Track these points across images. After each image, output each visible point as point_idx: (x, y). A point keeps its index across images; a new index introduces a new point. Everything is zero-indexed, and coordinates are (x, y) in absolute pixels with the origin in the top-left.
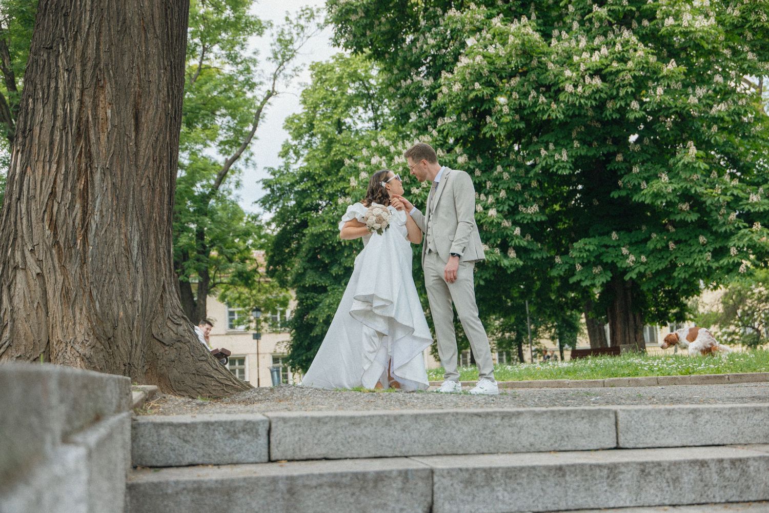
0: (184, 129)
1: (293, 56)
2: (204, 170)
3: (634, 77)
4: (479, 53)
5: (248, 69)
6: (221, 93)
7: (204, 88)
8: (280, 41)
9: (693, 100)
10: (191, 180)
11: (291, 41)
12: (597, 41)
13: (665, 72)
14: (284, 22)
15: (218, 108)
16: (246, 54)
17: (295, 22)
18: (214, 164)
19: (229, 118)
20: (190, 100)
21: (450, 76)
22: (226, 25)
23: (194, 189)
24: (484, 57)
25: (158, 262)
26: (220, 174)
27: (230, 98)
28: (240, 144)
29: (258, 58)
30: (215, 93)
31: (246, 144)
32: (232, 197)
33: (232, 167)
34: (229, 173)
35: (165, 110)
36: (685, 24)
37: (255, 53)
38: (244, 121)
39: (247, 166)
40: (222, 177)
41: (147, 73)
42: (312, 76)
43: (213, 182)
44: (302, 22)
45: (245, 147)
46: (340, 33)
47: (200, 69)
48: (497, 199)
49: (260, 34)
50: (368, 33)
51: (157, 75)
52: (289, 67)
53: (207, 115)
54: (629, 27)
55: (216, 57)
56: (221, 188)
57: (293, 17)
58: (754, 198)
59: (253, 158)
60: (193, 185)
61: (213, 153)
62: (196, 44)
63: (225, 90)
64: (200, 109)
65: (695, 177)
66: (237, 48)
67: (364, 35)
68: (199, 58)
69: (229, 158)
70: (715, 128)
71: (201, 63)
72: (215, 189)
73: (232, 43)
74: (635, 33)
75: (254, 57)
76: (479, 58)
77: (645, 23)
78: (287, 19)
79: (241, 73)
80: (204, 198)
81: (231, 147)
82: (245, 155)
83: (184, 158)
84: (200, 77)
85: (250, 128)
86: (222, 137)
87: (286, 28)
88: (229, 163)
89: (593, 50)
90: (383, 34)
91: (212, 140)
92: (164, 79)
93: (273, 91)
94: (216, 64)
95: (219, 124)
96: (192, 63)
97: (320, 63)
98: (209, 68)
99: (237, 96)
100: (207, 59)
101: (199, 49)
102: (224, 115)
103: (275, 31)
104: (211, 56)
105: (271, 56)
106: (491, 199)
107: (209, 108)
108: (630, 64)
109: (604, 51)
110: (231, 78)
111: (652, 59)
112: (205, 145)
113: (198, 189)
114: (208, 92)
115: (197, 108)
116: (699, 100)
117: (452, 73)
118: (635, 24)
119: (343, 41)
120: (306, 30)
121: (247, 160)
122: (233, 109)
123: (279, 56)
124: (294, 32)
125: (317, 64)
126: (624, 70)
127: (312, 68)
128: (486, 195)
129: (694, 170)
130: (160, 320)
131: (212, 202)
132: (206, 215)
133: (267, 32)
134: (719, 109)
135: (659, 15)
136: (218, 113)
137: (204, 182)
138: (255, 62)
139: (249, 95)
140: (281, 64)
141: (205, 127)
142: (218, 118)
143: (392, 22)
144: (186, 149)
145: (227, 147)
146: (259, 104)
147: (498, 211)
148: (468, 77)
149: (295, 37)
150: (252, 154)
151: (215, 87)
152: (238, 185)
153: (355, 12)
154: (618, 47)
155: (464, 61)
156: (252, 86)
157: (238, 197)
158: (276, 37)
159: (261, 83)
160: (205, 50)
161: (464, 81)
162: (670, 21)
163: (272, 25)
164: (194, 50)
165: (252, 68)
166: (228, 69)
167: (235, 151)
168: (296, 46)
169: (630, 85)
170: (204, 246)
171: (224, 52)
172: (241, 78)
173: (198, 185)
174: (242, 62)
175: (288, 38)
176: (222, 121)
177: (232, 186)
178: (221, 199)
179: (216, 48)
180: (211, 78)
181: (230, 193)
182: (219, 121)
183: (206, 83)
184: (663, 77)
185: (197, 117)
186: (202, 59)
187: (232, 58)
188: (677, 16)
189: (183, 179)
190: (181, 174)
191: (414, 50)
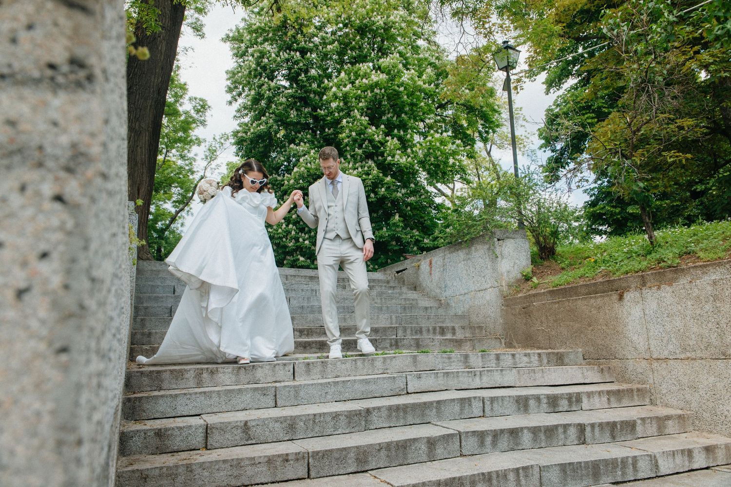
0: (154, 193)
1: (215, 159)
2: (163, 215)
3: (372, 182)
4: (303, 166)
5: (191, 164)
6: (175, 175)
7: (166, 172)
8: (209, 150)
9: (399, 195)
10: (155, 221)
11: (215, 151)
12: (357, 165)
13: (386, 181)
14: (212, 140)
15: (173, 183)
16: (191, 155)
17: (218, 141)
18: (169, 213)
19: (179, 189)
20: (157, 177)
21: (289, 176)
22: (179, 140)
23: (157, 226)
24: (306, 168)
25: (142, 235)
26: (172, 218)
27: (180, 178)
28: (184, 203)
29: (197, 158)
30: (172, 175)
31: (188, 203)
32: (179, 232)
33: (179, 215)
34: (177, 218)
35: (148, 189)
36: (396, 160)
37: (195, 155)
38: (187, 191)
39: (188, 215)
40: (173, 219)
41: (143, 178)
42: (227, 169)
43: (168, 222)
44: (222, 141)
45: (187, 204)
46: (239, 149)
47: (164, 161)
48: (310, 236)
49: (199, 145)
50: (253, 151)
51: (145, 178)
52: (214, 164)
53: (167, 186)
54: (373, 159)
55: (173, 155)
56: (172, 226)
57: (217, 138)
58: (426, 241)
59: (191, 210)
60: (157, 224)
61: (169, 207)
62: (163, 148)
63: (177, 174)
64: (163, 183)
65: (397, 230)
66: (186, 151)
67: (251, 152)
68: (163, 155)
69: (178, 210)
70: (409, 208)
71: (165, 158)
72: (168, 226)
73: (183, 149)
74: (375, 162)
75: (195, 157)
76: (302, 169)
77: (380, 158)
78: (214, 139)
79: (187, 165)
80: (162, 231)
81: (179, 204)
82: (187, 208)
83: (152, 209)
84: (164, 166)
85: (191, 195)
86: (175, 198)
87: (214, 143)
88: (177, 213)
89: (355, 169)
90: (260, 152)
91: (169, 200)
92: (148, 180)
93: (204, 175)
94: (174, 159)
95: (173, 191)
96: (160, 158)
97: (232, 162)
98: (170, 161)
99: (184, 177)
100: (168, 156)
101: (164, 151)
102: (176, 187)
103: (207, 144)
104: (171, 155)
105: (204, 157)
106: (307, 236)
107: (168, 183)
108: (370, 177)
109: (360, 169)
110: (181, 167)
111: (381, 175)
112: (165, 202)
113: (159, 225)
114: (168, 174)
115: (161, 182)
116: (403, 195)
117: (291, 175)
118: (375, 158)
119: (240, 154)
120: (224, 145)
121: (188, 211)
122: (182, 184)
123: (209, 158)
124: (217, 146)
125: (230, 163)
126: (367, 179)
127: (228, 165)
128: (305, 234)
129: (398, 226)
130: (142, 252)
131: (167, 233)
132: (163, 239)
133: (203, 145)
134: (412, 199)
135: (385, 155)
136: (173, 185)
137: (163, 222)
138: (195, 160)
139: (191, 177)
140: (209, 162)
141: (165, 193)
142: (173, 188)
143: (265, 147)
144: (154, 203)
145: (177, 204)
146: (196, 182)
147: (310, 242)
148: (297, 177)
149: (218, 148)
150: (191, 209)
151: (172, 172)
152: (182, 225)
153: (245, 141)
154: (366, 168)
155: (296, 169)
156: (193, 173)
157: (182, 231)
158: (207, 147)
159: (198, 171)
160: (167, 151)
161: (295, 179)
162: (389, 158)
163: (205, 141)
164: (161, 151)
165: (193, 163)
166: (180, 162)
167: (181, 206)
168: (218, 153)
169: (370, 186)
170: (160, 256)
171: (178, 153)
172: (187, 168)
173: (160, 223)
174: (188, 160)
175: (214, 148)
176: (175, 190)
177: (179, 225)
178: (173, 232)
179: (174, 151)
180: (170, 166)
181: (177, 229)
182: (173, 190)
183: (167, 169)
184: (385, 183)
185: (161, 187)
186: (166, 156)
187: (182, 157)
188: (393, 156)
189: (151, 220)
190: (151, 217)
191: (274, 162)
